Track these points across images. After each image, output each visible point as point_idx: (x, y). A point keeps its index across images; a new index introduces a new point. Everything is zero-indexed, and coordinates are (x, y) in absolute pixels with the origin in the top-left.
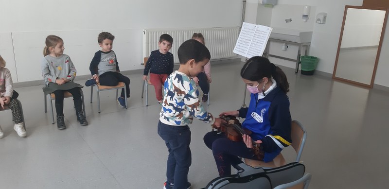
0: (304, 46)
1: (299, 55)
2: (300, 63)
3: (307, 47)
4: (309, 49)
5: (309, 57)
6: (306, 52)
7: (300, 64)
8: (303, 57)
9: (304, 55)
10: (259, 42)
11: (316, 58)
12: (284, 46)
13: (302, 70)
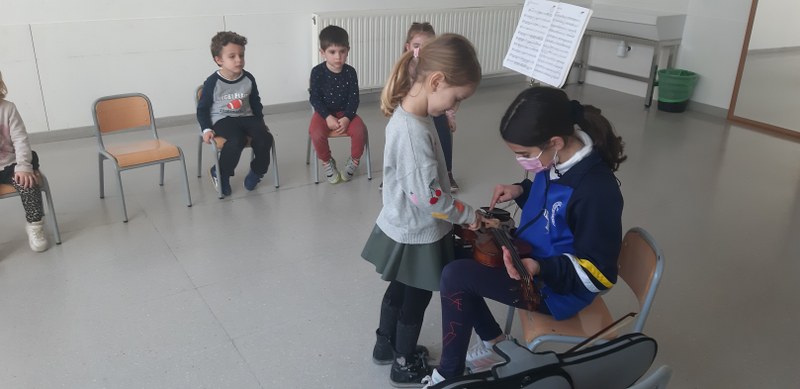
0: (666, 47)
1: (654, 68)
2: (655, 84)
3: (673, 48)
4: (677, 53)
5: (677, 72)
6: (671, 59)
7: (656, 88)
8: (663, 71)
9: (665, 68)
10: (561, 42)
11: (693, 74)
12: (620, 48)
13: (659, 102)
